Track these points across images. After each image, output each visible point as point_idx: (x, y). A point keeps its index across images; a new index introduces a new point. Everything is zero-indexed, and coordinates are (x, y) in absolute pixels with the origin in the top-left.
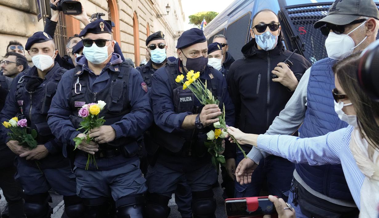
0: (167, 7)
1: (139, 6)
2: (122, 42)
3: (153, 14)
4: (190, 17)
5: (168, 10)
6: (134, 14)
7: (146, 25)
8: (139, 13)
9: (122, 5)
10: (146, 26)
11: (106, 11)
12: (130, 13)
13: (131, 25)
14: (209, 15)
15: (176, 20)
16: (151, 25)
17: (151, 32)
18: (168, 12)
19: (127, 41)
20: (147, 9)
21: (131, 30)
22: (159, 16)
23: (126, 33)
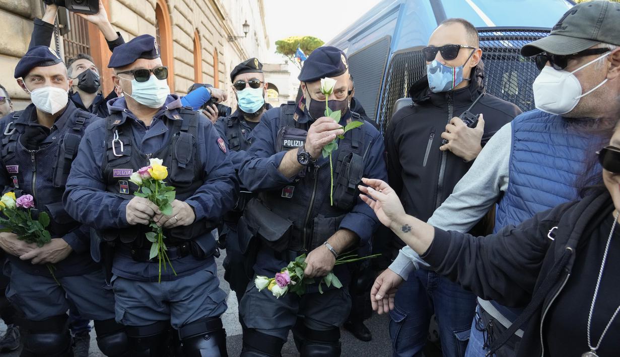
0: (245, 25)
1: (203, 21)
2: (177, 75)
3: (224, 35)
4: (276, 43)
5: (246, 30)
6: (195, 33)
7: (212, 51)
8: (203, 31)
9: (177, 18)
10: (213, 54)
11: (153, 24)
12: (189, 31)
13: (190, 51)
14: (306, 41)
15: (257, 46)
16: (220, 52)
17: (220, 62)
18: (246, 33)
19: (183, 75)
20: (214, 26)
21: (190, 58)
22: (232, 38)
23: (182, 61)
